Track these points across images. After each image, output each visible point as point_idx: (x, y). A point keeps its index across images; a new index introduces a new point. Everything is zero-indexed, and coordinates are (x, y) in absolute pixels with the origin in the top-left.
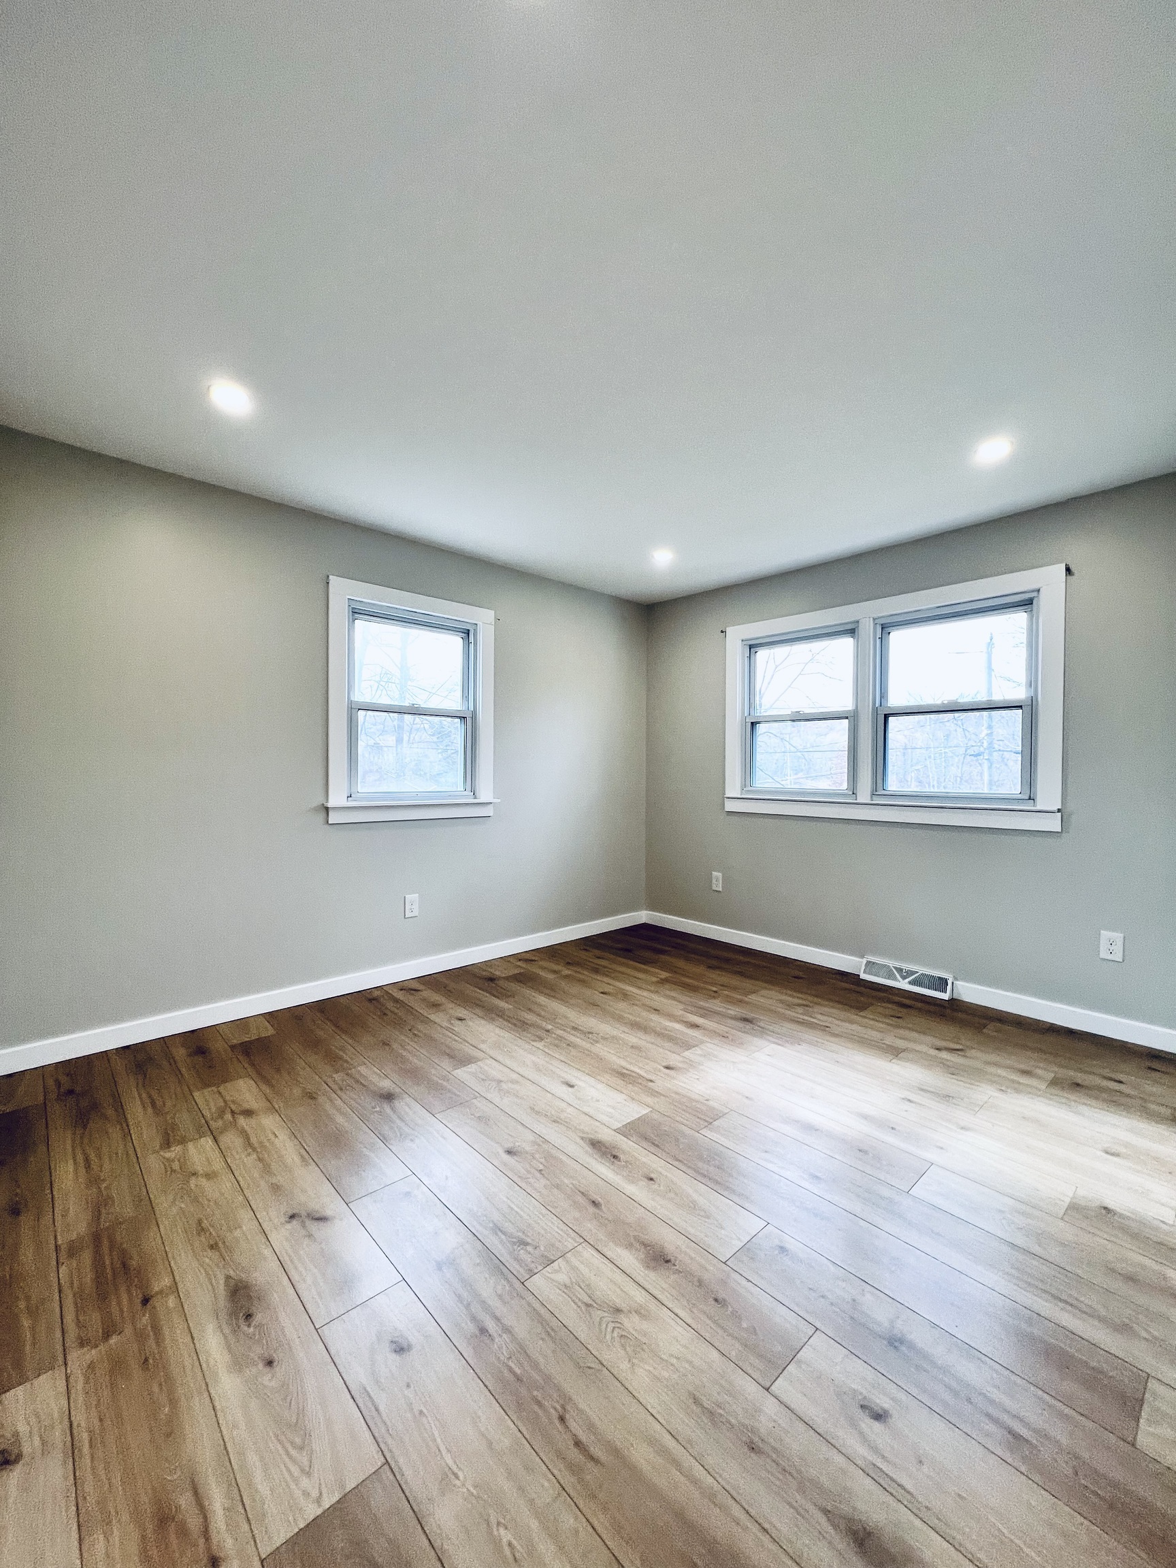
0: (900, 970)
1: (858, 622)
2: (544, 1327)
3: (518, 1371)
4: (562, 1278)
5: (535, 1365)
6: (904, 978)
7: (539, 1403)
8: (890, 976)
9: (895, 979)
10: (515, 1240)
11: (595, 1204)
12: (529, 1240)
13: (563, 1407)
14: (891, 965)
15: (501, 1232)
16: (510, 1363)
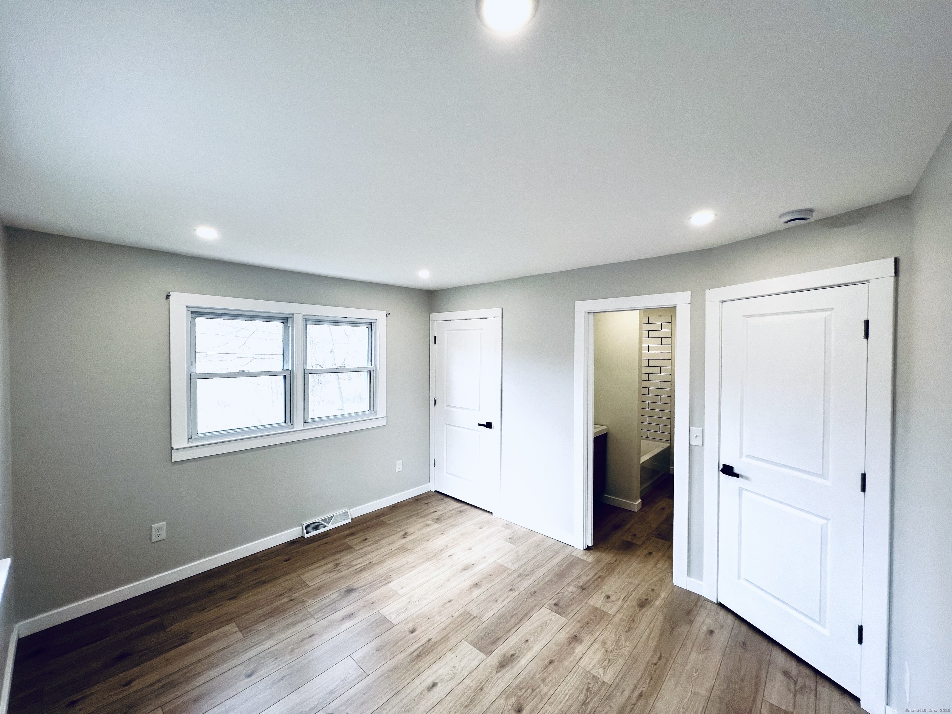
0: (324, 520)
1: (293, 314)
2: (627, 674)
3: (649, 680)
4: (601, 671)
5: (644, 674)
6: (328, 523)
7: (655, 671)
8: (322, 526)
9: (324, 526)
10: (589, 694)
11: (551, 662)
12: (586, 687)
13: (652, 664)
14: (319, 520)
15: (586, 701)
16: (647, 683)
